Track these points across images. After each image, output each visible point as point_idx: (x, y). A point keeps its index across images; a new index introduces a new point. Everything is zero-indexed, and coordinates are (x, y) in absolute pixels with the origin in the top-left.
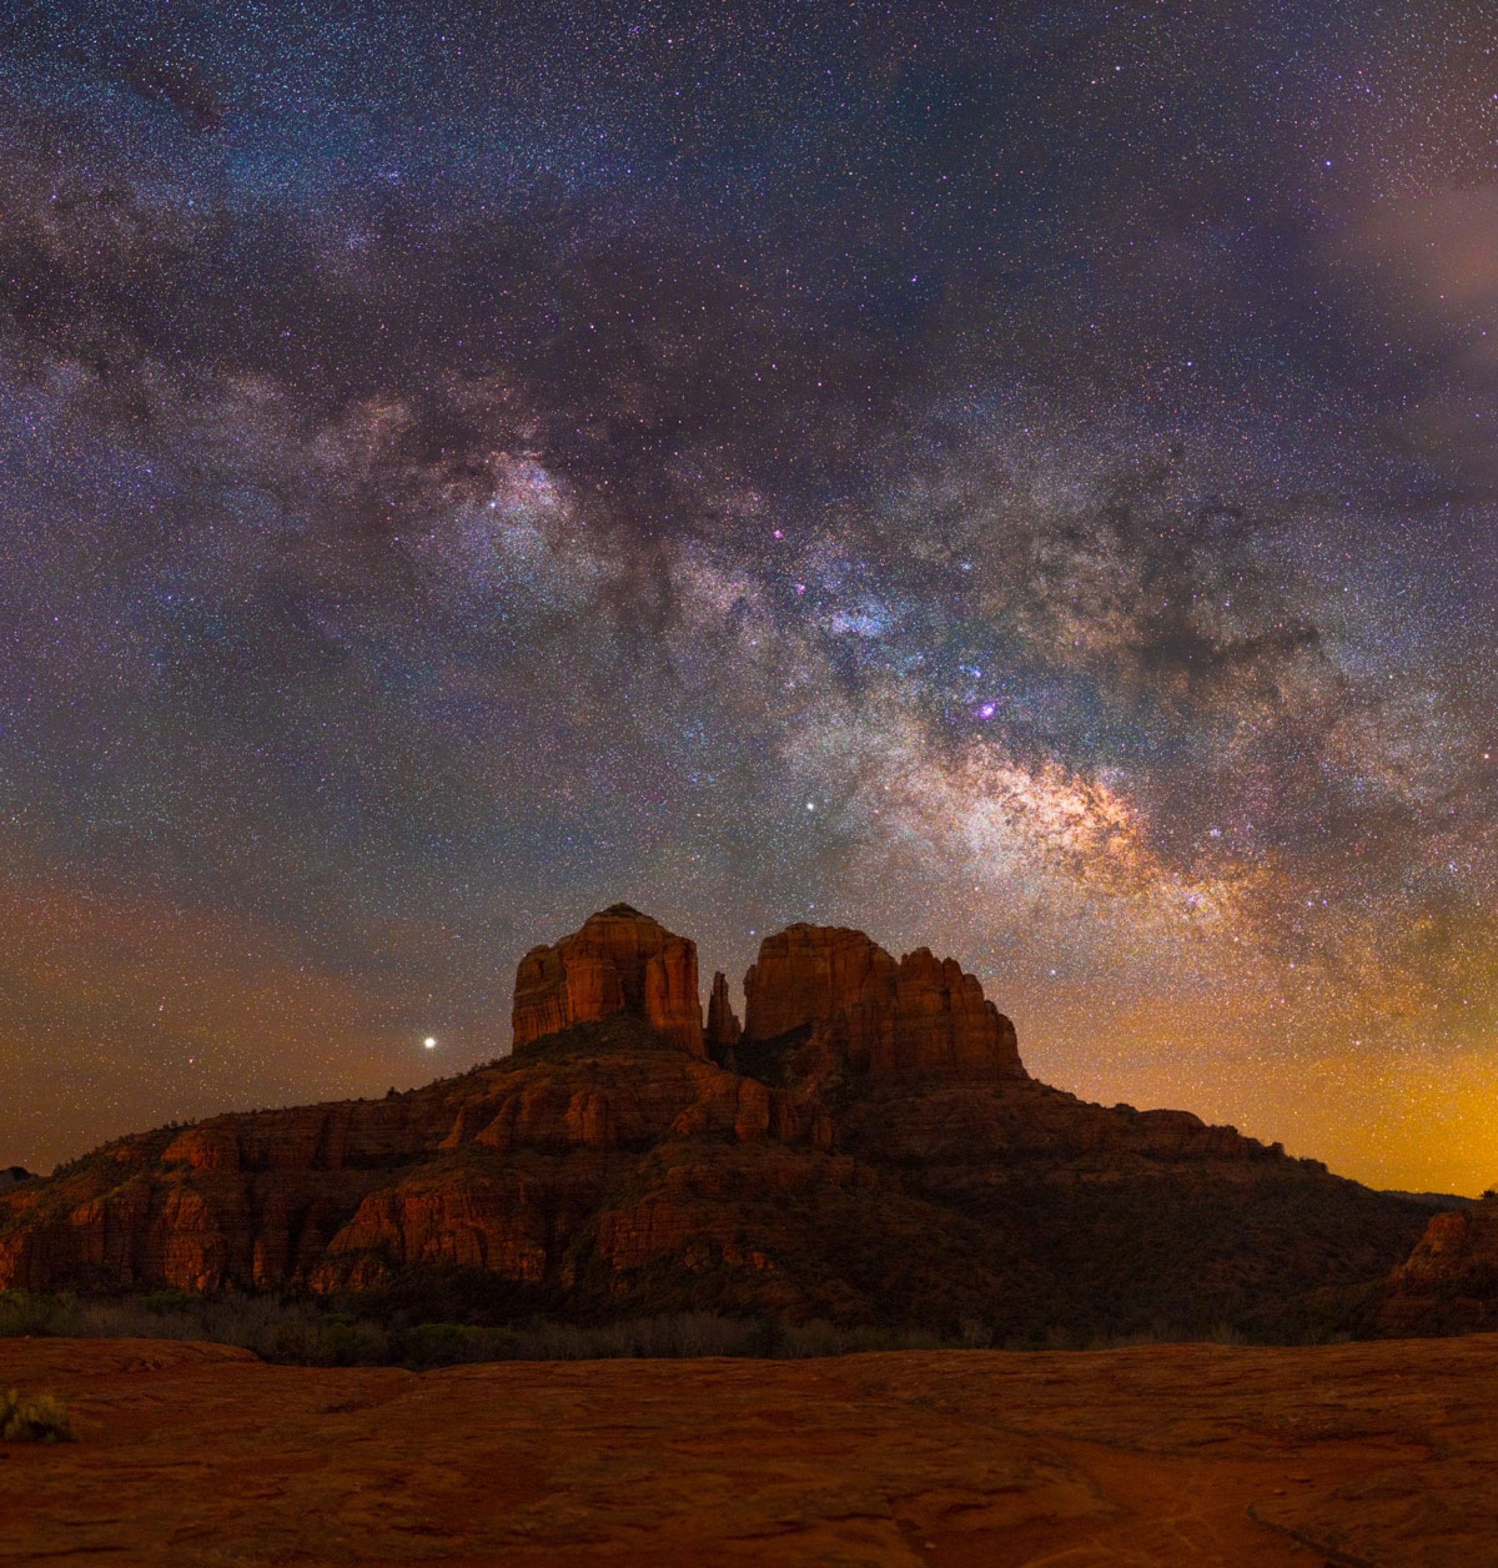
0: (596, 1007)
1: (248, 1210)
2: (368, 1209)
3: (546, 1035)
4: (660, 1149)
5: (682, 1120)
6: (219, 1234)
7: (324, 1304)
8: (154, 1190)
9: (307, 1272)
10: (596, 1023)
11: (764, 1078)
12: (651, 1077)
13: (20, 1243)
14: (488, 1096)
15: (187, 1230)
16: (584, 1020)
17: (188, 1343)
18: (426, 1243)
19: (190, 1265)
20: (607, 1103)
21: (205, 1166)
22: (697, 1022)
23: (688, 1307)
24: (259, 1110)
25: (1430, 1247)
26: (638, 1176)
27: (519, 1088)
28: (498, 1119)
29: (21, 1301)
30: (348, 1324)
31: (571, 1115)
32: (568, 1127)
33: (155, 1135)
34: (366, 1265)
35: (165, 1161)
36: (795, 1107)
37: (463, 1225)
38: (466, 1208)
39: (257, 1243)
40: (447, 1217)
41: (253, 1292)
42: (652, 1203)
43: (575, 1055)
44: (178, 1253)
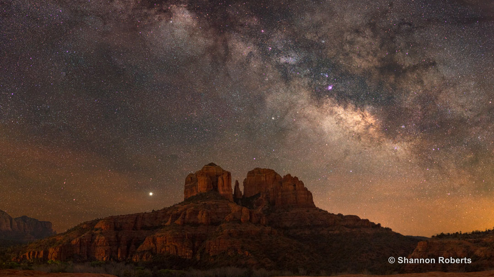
0: (205, 189)
1: (116, 240)
2: (147, 240)
3: (192, 196)
4: (222, 225)
5: (227, 218)
6: (109, 247)
7: (136, 264)
8: (93, 235)
9: (132, 256)
10: (205, 193)
11: (248, 207)
12: (219, 207)
13: (59, 249)
14: (178, 212)
15: (101, 245)
16: (202, 192)
17: (102, 274)
18: (162, 249)
19: (102, 254)
20: (208, 213)
21: (106, 229)
22: (231, 193)
23: (229, 265)
24: (119, 215)
25: (418, 250)
26: (216, 232)
27: (186, 209)
28: (180, 217)
29: (59, 264)
30: (142, 269)
31: (199, 216)
32: (198, 219)
33: (93, 221)
34: (147, 254)
35: (95, 228)
36: (256, 214)
37: (171, 244)
38: (172, 240)
39: (119, 249)
40: (167, 242)
41: (118, 261)
42: (220, 239)
43: (200, 201)
44: (99, 251)
